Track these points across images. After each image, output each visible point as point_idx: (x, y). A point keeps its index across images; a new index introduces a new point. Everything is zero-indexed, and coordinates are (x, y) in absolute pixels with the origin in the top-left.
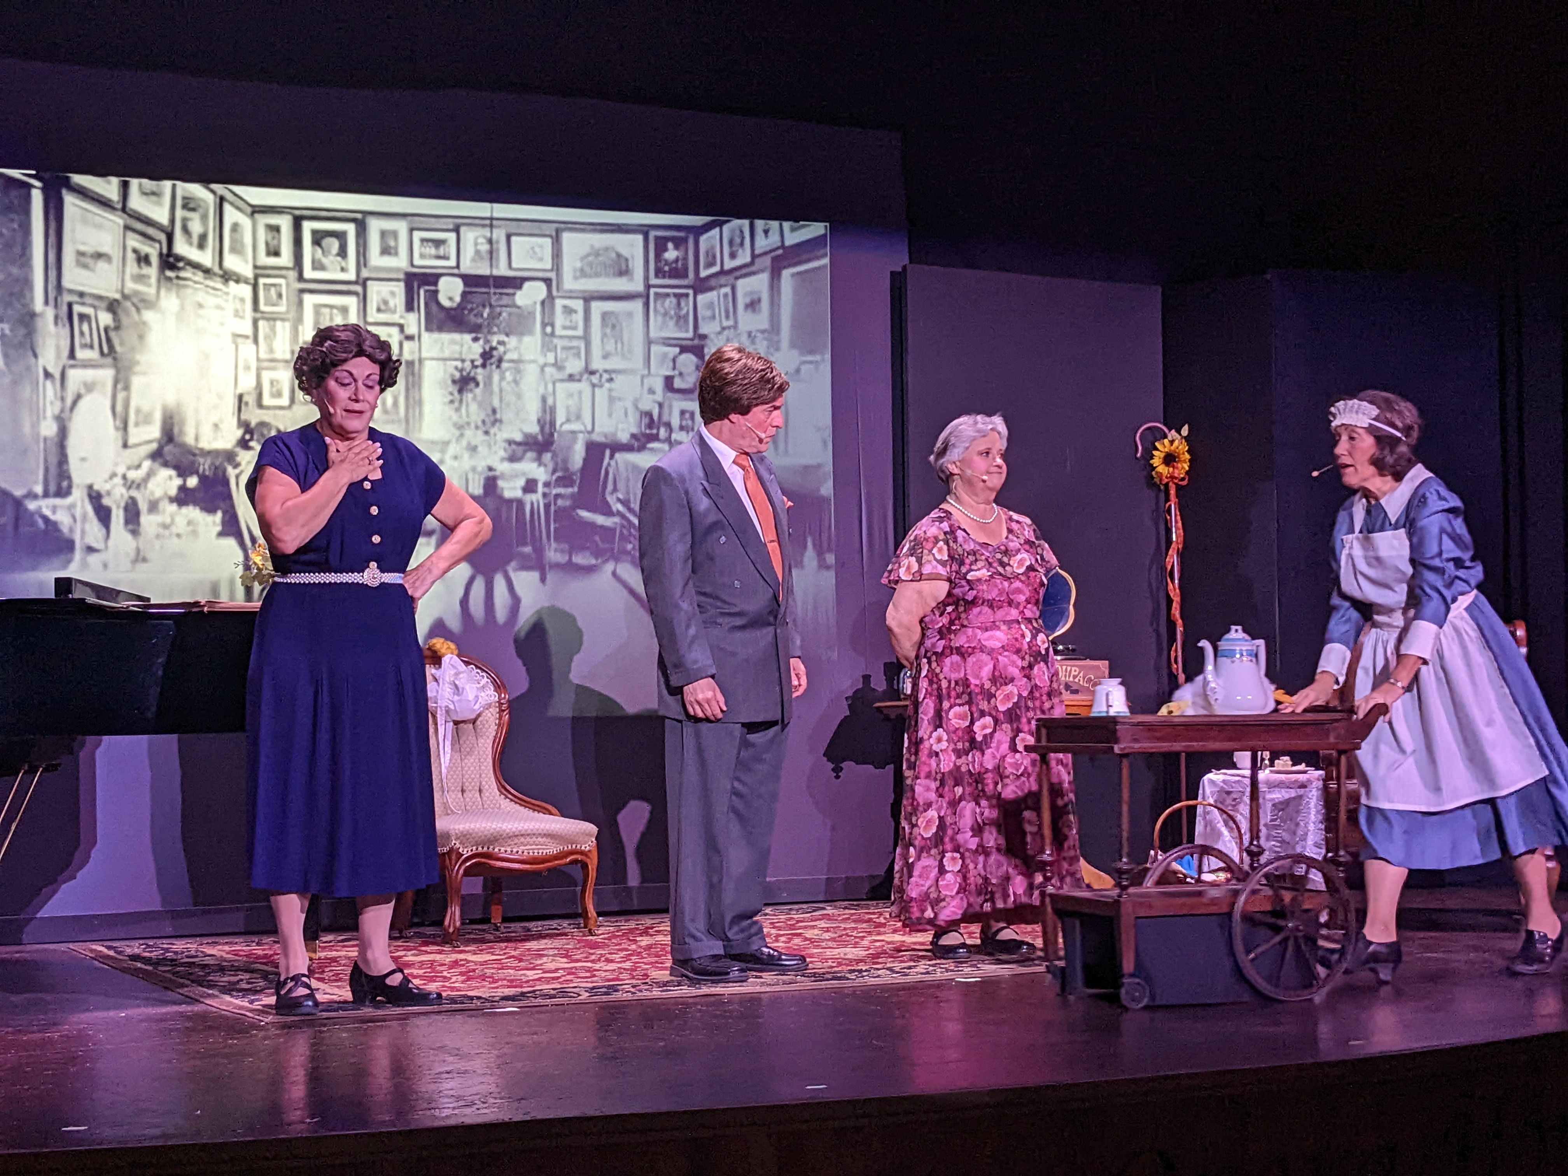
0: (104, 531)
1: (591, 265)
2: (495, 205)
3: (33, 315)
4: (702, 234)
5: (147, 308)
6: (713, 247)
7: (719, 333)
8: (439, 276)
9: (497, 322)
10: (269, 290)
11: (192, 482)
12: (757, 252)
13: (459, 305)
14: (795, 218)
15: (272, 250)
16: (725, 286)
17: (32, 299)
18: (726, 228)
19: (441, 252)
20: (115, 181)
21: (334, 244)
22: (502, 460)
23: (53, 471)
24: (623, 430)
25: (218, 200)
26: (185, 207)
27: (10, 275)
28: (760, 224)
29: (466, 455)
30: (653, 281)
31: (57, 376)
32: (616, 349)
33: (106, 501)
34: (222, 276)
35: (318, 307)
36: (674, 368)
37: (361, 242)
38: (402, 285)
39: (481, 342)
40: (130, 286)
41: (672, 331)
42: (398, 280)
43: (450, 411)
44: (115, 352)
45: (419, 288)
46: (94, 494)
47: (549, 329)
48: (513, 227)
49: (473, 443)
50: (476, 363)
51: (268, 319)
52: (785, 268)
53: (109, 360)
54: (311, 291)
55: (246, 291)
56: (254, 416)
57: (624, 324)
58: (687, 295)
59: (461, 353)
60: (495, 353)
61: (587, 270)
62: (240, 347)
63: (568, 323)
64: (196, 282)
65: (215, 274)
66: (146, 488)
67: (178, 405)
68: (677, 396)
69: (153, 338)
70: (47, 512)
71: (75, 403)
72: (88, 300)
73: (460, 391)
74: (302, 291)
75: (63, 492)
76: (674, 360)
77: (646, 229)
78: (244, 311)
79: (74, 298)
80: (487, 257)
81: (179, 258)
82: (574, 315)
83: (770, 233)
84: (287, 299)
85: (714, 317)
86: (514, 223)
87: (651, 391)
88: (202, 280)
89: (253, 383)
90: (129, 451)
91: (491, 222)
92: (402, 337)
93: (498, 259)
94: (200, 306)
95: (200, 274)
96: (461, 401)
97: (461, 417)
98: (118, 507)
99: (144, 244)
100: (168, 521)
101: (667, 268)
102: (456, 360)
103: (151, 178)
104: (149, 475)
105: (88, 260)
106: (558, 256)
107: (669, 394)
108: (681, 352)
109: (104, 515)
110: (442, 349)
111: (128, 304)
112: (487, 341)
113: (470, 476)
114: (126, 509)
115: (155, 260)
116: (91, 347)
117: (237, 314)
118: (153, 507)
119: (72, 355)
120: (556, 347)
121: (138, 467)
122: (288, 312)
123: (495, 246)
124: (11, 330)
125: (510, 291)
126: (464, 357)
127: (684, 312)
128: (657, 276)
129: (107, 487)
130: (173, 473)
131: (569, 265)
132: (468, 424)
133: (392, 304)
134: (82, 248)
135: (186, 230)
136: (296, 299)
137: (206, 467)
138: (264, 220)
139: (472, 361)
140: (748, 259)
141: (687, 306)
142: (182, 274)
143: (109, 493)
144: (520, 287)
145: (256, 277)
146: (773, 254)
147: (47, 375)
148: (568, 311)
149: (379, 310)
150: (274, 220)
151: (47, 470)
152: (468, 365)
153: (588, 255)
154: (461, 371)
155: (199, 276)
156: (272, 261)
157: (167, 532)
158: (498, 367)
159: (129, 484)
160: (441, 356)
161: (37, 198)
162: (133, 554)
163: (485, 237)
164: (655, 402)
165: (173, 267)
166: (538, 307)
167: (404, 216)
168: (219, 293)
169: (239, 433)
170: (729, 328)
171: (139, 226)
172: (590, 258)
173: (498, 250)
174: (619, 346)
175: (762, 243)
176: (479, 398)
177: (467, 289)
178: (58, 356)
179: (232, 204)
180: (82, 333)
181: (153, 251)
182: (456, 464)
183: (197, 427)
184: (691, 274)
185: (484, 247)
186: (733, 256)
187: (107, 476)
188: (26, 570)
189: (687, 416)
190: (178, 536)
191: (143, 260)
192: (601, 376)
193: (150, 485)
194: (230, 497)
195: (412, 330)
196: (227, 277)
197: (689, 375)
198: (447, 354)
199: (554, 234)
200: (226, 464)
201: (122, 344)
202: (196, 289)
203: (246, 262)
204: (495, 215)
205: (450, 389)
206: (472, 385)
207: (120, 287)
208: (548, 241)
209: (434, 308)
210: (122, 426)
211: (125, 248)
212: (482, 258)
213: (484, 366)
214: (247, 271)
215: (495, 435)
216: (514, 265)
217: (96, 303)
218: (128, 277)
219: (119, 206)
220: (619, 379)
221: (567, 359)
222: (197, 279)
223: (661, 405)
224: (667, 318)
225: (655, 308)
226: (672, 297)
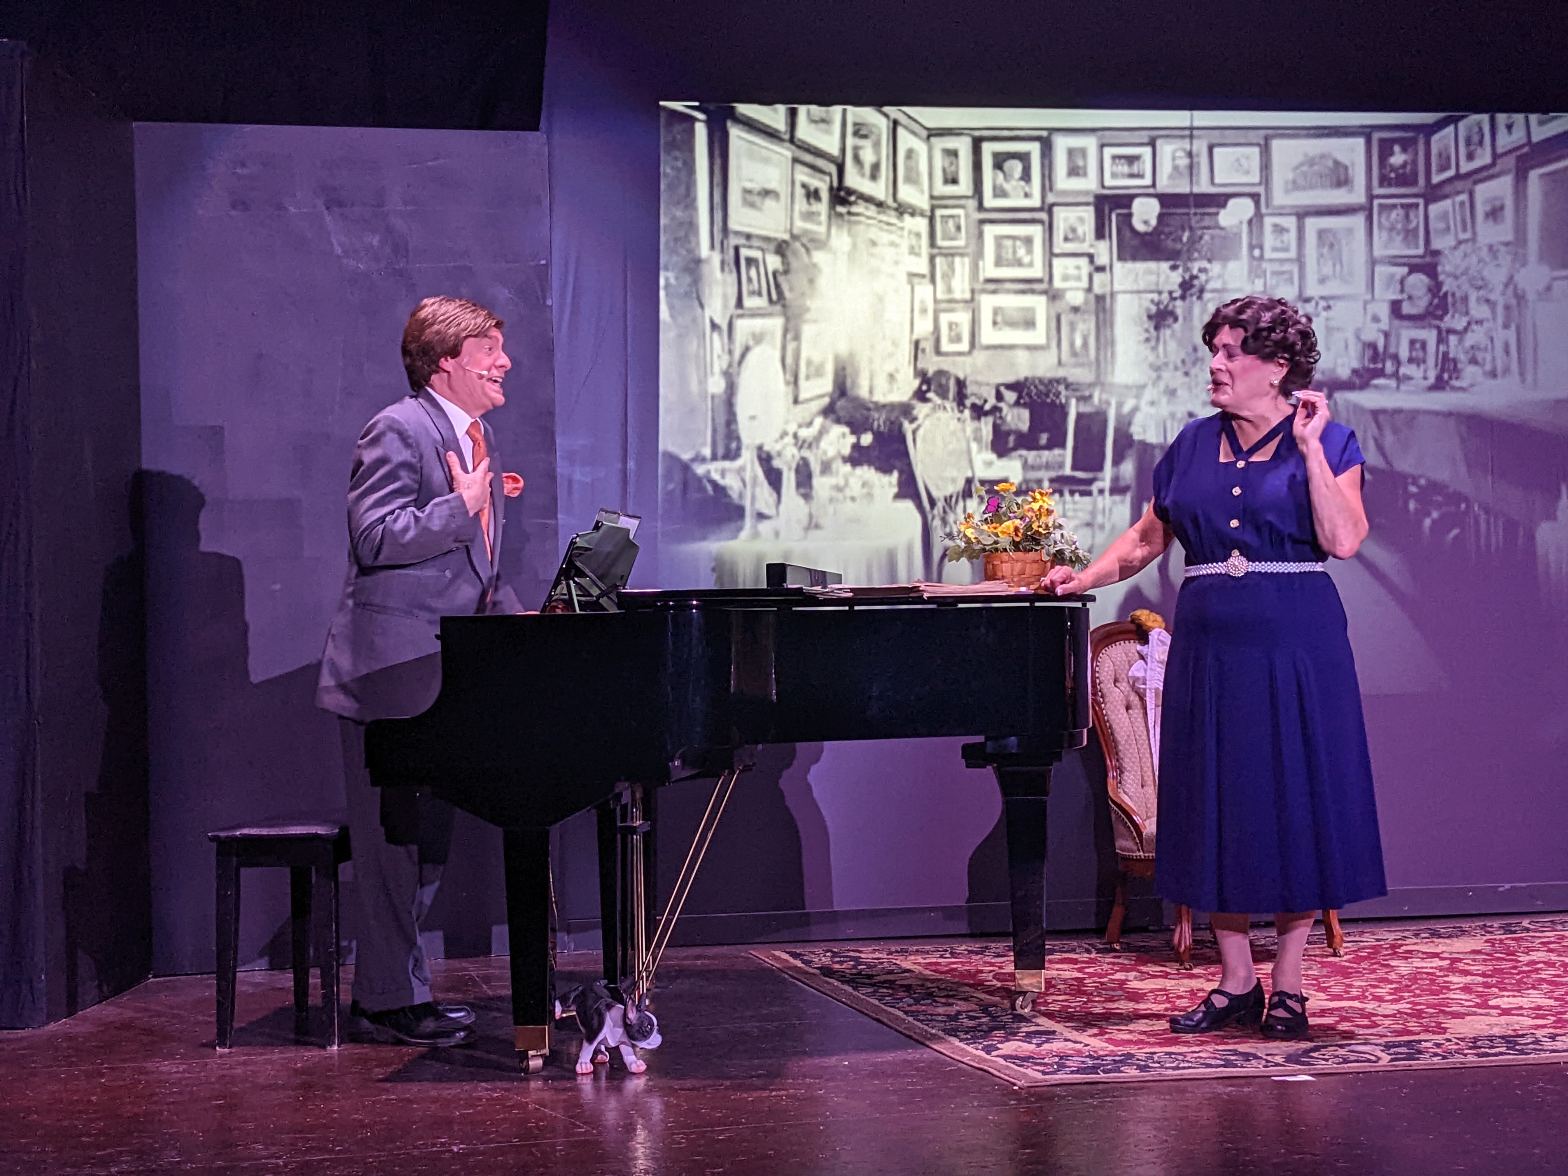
0: (775, 495)
1: (1304, 174)
2: (1196, 113)
3: (698, 261)
4: (1436, 132)
5: (818, 248)
6: (1447, 148)
7: (1455, 248)
8: (1132, 197)
9: (1198, 246)
10: (947, 222)
11: (867, 439)
12: (1500, 150)
13: (1155, 228)
14: (1544, 110)
15: (950, 177)
16: (1462, 192)
17: (698, 244)
18: (1462, 125)
19: (1135, 169)
20: (782, 109)
21: (1017, 167)
22: (1204, 404)
23: (721, 430)
24: (1343, 365)
25: (891, 125)
26: (856, 134)
27: (673, 218)
28: (1502, 118)
29: (1164, 400)
30: (1378, 191)
31: (725, 327)
32: (1334, 270)
33: (776, 463)
34: (896, 210)
35: (999, 239)
36: (1402, 291)
37: (1047, 162)
38: (1091, 209)
39: (1180, 270)
40: (800, 225)
41: (1399, 249)
42: (1087, 204)
43: (1145, 351)
44: (784, 299)
45: (1110, 213)
46: (764, 456)
47: (1257, 253)
48: (1215, 136)
49: (1172, 385)
50: (1175, 295)
51: (946, 255)
52: (1532, 167)
53: (778, 308)
54: (992, 221)
55: (921, 224)
56: (931, 364)
57: (1344, 242)
58: (1417, 205)
59: (1157, 284)
60: (1196, 282)
61: (1301, 182)
62: (917, 288)
63: (1278, 244)
64: (869, 218)
65: (889, 207)
66: (818, 447)
67: (851, 355)
68: (1406, 323)
69: (823, 282)
70: (716, 477)
71: (743, 356)
72: (755, 243)
73: (1157, 328)
74: (982, 222)
75: (731, 454)
76: (1402, 282)
77: (1369, 130)
78: (920, 247)
79: (741, 241)
80: (1186, 172)
81: (850, 192)
82: (1285, 237)
83: (1514, 128)
84: (967, 232)
85: (1448, 229)
86: (1217, 133)
87: (1376, 319)
88: (874, 215)
89: (930, 327)
90: (799, 407)
91: (1191, 132)
92: (1092, 268)
93: (1198, 174)
94: (874, 243)
95: (873, 208)
96: (1158, 339)
97: (1158, 356)
98: (790, 469)
99: (814, 177)
100: (842, 483)
101: (1393, 175)
102: (1152, 292)
103: (821, 104)
104: (821, 433)
105: (757, 199)
106: (1266, 167)
107: (1397, 322)
108: (1411, 272)
109: (774, 478)
110: (1136, 280)
111: (797, 245)
112: (1187, 269)
113: (1169, 425)
114: (797, 471)
115: (825, 195)
116: (760, 294)
117: (913, 251)
118: (826, 468)
119: (739, 303)
120: (1265, 272)
121: (810, 424)
122: (967, 246)
123: (1195, 160)
124: (677, 278)
125: (1212, 210)
126: (1160, 288)
127: (1412, 225)
128: (1381, 185)
129: (778, 447)
130: (846, 430)
131: (1280, 175)
132: (1166, 364)
133: (1080, 231)
134: (749, 185)
135: (857, 159)
136: (977, 232)
137: (881, 423)
138: (940, 144)
139: (1170, 293)
140: (1488, 160)
141: (1417, 219)
142: (854, 209)
143: (779, 454)
144: (1223, 205)
145: (933, 208)
146: (1519, 153)
147: (714, 326)
148: (1279, 230)
149: (1066, 239)
150: (951, 143)
151: (714, 431)
152: (1165, 297)
153: (1302, 164)
154: (1158, 304)
155: (872, 210)
156: (951, 190)
157: (840, 496)
158: (1200, 298)
159: (801, 444)
160: (1135, 288)
161: (701, 131)
162: (805, 521)
163: (1184, 150)
164: (1379, 331)
165: (844, 202)
166: (1245, 228)
167: (1093, 130)
168: (893, 228)
169: (916, 383)
170: (1466, 241)
171: (808, 158)
172: (1305, 168)
173: (1198, 163)
174: (1338, 267)
175: (1504, 141)
176: (1179, 334)
177: (1165, 211)
178: (725, 306)
179: (906, 127)
180: (750, 280)
181: (822, 185)
182: (1152, 410)
183: (871, 378)
184: (1422, 181)
185: (1184, 162)
186: (1470, 157)
187: (777, 435)
188: (695, 539)
189: (1418, 346)
190: (853, 499)
191: (813, 195)
192: (1317, 304)
193: (823, 444)
194: (907, 454)
195: (1103, 259)
196: (902, 210)
197: (1420, 298)
198: (1142, 286)
199: (1262, 142)
200: (902, 419)
201: (791, 289)
202: (869, 225)
203: (922, 192)
204: (1196, 124)
205: (1146, 326)
206: (1170, 320)
207: (788, 226)
208: (1256, 150)
209: (1128, 234)
210: (792, 379)
211: (793, 182)
212: (1181, 174)
213: (1183, 297)
214: (923, 203)
215: (1196, 376)
216: (1217, 180)
217: (764, 245)
218: (796, 215)
219: (787, 137)
220: (1339, 307)
221: (1277, 285)
222: (869, 213)
223: (1387, 335)
224: (1394, 234)
225: (1380, 222)
226: (1399, 207)
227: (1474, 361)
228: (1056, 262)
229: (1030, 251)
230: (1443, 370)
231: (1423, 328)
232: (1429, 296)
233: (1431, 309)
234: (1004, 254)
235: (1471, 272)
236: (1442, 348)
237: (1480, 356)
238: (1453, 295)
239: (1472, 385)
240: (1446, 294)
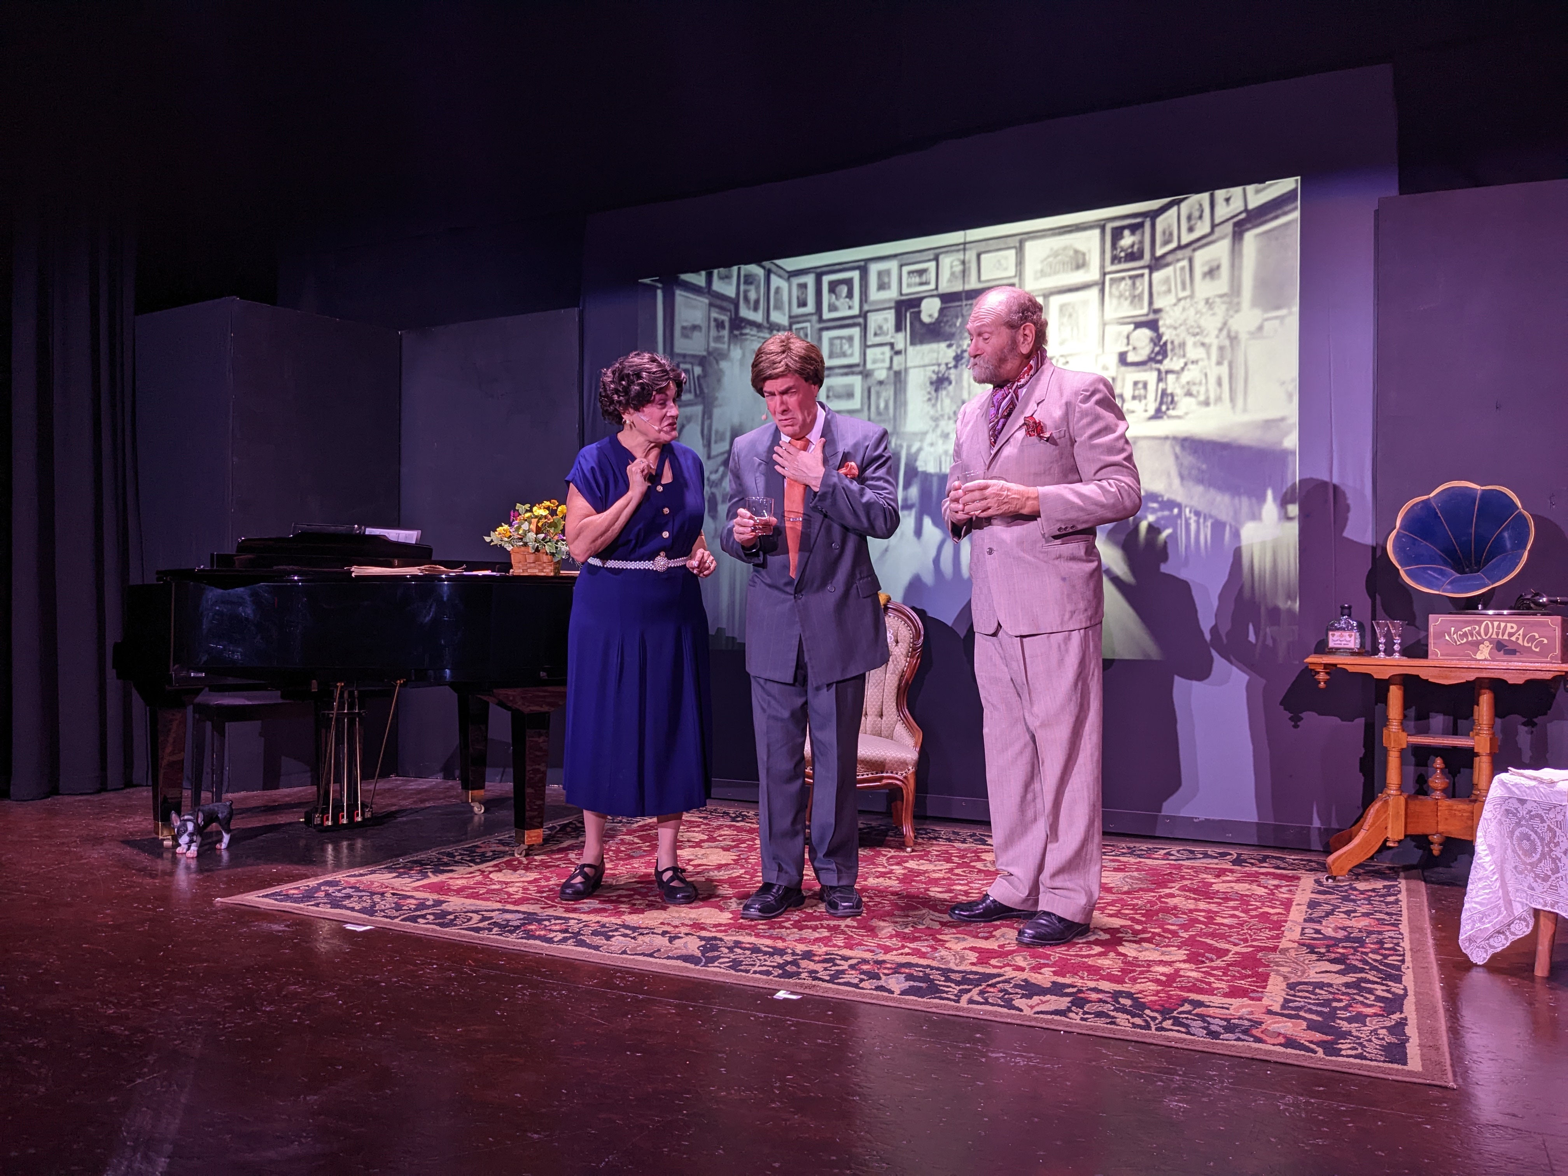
1: (1050, 264)
2: (968, 231)
4: (1158, 216)
5: (722, 359)
6: (1170, 226)
7: (1175, 305)
8: (921, 299)
12: (1217, 221)
13: (938, 319)
14: (1258, 180)
15: (801, 302)
16: (1183, 259)
18: (1184, 205)
19: (924, 279)
20: (703, 273)
21: (844, 290)
25: (767, 274)
26: (746, 282)
28: (1220, 194)
30: (1109, 268)
32: (1075, 335)
35: (832, 340)
36: (1128, 344)
37: (864, 283)
38: (893, 312)
39: (953, 347)
40: (713, 345)
41: (1127, 311)
42: (890, 308)
43: (928, 407)
44: (703, 393)
45: (906, 312)
48: (982, 247)
50: (950, 365)
52: (1246, 231)
53: (700, 399)
54: (828, 328)
57: (1081, 311)
58: (1142, 275)
59: (938, 359)
61: (1047, 270)
64: (752, 336)
65: (764, 327)
68: (1130, 369)
72: (688, 359)
73: (936, 391)
74: (820, 328)
76: (1128, 337)
77: (1103, 222)
80: (962, 275)
81: (743, 320)
83: (1232, 200)
85: (1169, 291)
86: (982, 244)
88: (756, 333)
91: (965, 246)
92: (892, 353)
93: (970, 276)
95: (754, 329)
96: (937, 398)
97: (936, 411)
102: (933, 365)
103: (726, 267)
105: (689, 332)
106: (1020, 263)
107: (1124, 368)
108: (1135, 329)
110: (924, 358)
111: (712, 358)
112: (959, 346)
113: (943, 459)
123: (967, 266)
126: (941, 362)
127: (1137, 292)
128: (1112, 263)
131: (1032, 267)
132: (942, 416)
133: (885, 327)
134: (685, 324)
135: (746, 299)
138: (796, 281)
139: (946, 364)
140: (1207, 230)
141: (1142, 286)
142: (745, 331)
146: (1236, 220)
149: (876, 334)
150: (803, 280)
152: (943, 368)
153: (1048, 257)
154: (937, 373)
155: (754, 331)
156: (802, 310)
160: (922, 364)
161: (660, 295)
163: (959, 260)
165: (738, 327)
167: (895, 256)
170: (1185, 298)
171: (719, 302)
172: (1050, 259)
173: (969, 269)
174: (1078, 332)
175: (1222, 212)
176: (951, 394)
177: (944, 306)
179: (776, 274)
181: (725, 318)
182: (932, 450)
184: (1147, 255)
185: (959, 269)
186: (1191, 230)
191: (720, 326)
195: (900, 346)
197: (1143, 348)
198: (927, 361)
199: (1018, 245)
201: (707, 387)
202: (753, 341)
203: (784, 314)
204: (970, 236)
205: (928, 389)
206: (946, 384)
207: (706, 346)
208: (1012, 253)
209: (917, 325)
210: (707, 444)
211: (709, 319)
212: (957, 277)
213: (956, 367)
214: (785, 321)
216: (983, 278)
218: (711, 339)
219: (706, 290)
222: (753, 333)
224: (1122, 300)
225: (1110, 292)
226: (1127, 279)
227: (1189, 394)
228: (869, 351)
229: (851, 346)
230: (1161, 403)
231: (1145, 371)
232: (1152, 345)
233: (1153, 355)
234: (834, 350)
235: (1188, 322)
236: (1161, 385)
237: (1194, 390)
238: (1172, 342)
239: (1186, 414)
240: (1165, 343)
